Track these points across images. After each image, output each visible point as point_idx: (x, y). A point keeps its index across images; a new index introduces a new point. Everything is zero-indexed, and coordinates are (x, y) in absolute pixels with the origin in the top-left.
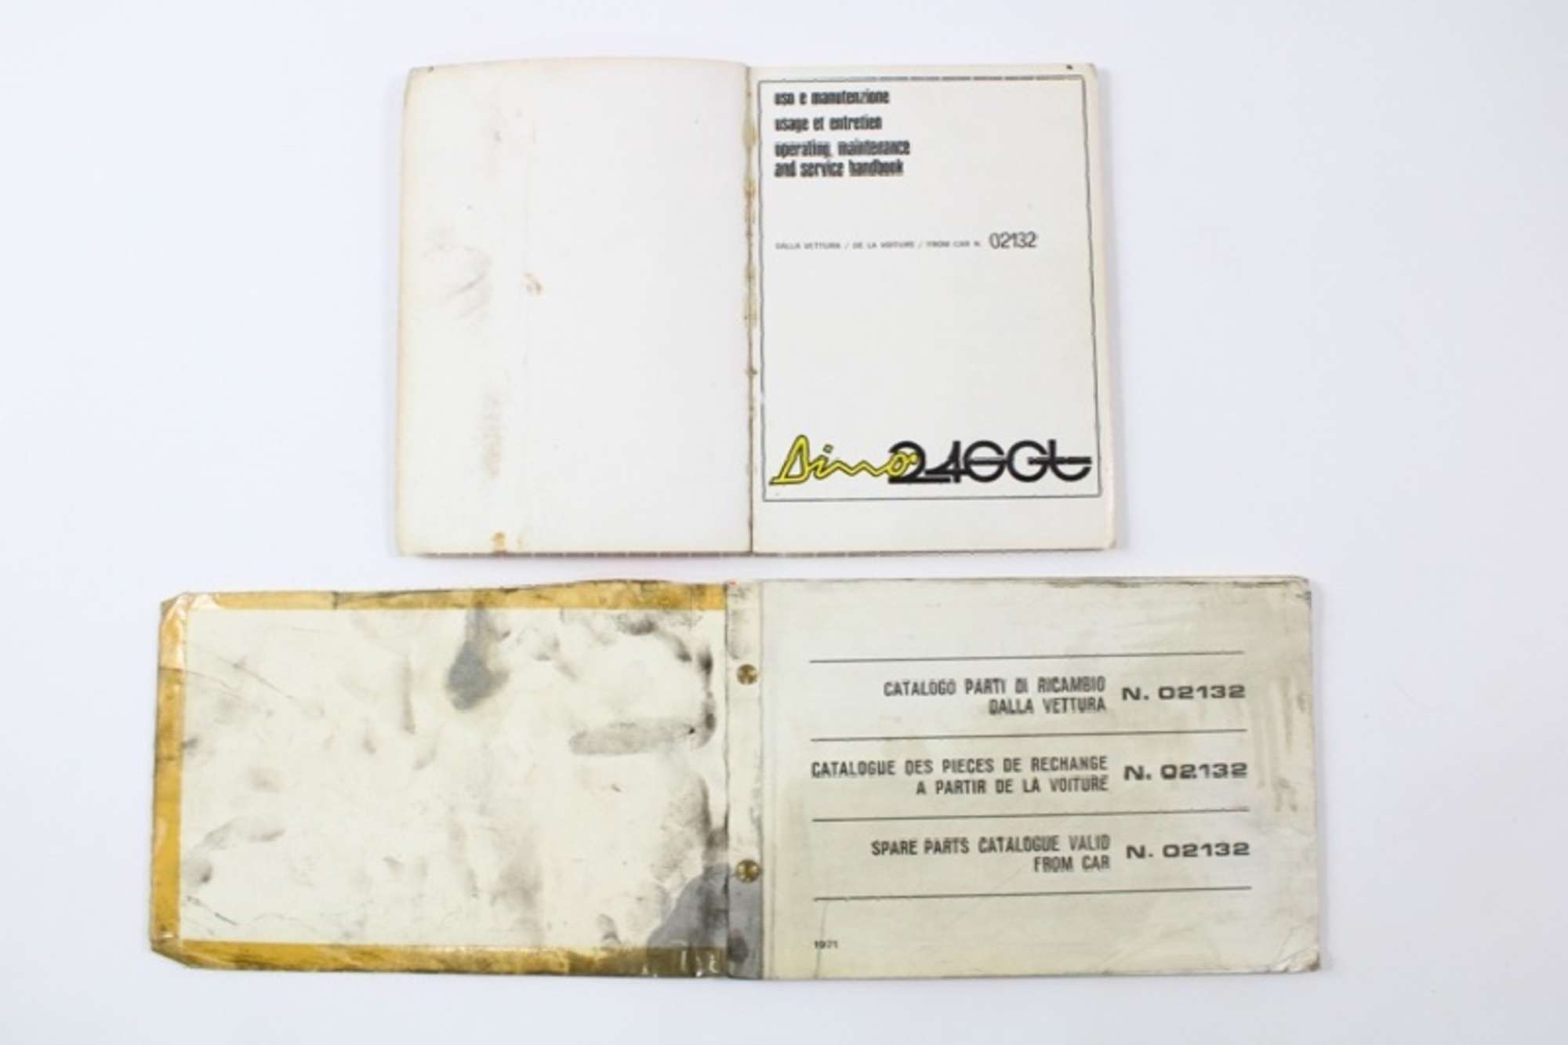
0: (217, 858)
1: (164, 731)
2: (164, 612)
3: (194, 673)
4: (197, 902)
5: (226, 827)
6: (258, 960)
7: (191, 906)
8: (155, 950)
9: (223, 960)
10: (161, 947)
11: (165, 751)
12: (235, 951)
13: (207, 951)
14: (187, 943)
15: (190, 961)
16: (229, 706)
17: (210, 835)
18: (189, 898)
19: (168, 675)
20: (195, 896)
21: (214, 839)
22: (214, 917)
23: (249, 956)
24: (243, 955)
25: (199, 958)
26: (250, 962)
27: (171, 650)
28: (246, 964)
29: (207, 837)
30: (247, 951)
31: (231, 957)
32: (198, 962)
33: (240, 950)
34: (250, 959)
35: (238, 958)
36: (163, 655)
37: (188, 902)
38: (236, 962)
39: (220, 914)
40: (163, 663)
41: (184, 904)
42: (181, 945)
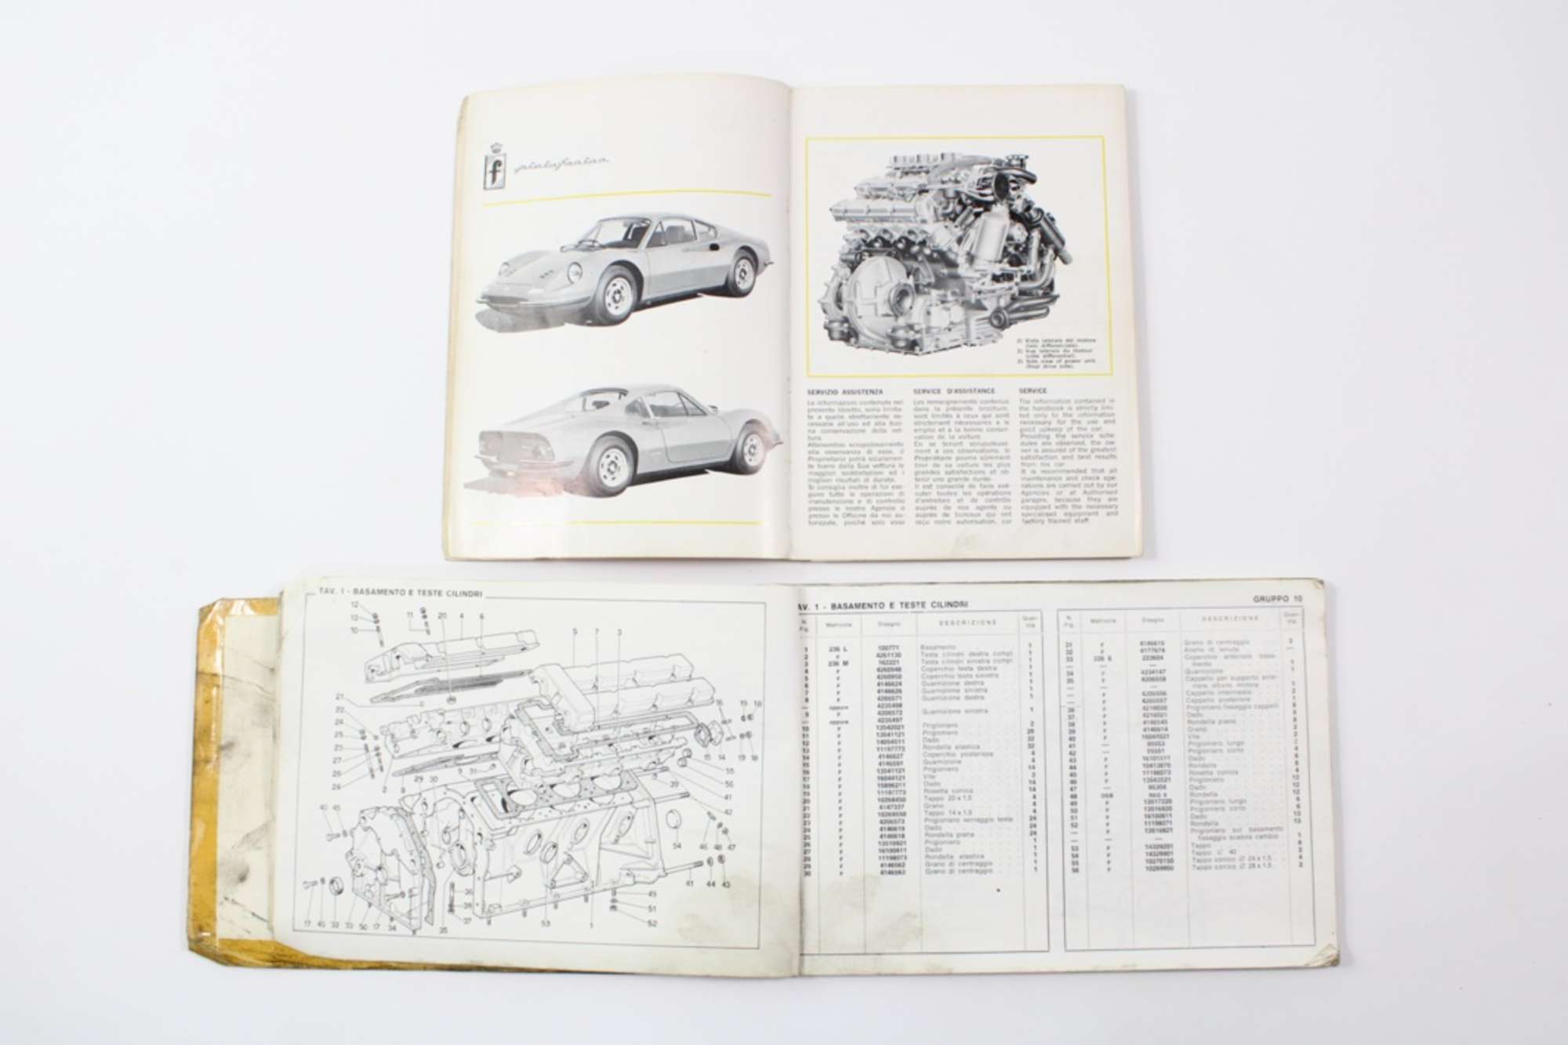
0: (254, 859)
1: (201, 735)
2: (202, 620)
3: (232, 678)
4: (234, 902)
5: (262, 830)
6: (294, 958)
7: (228, 904)
8: (191, 949)
9: (259, 959)
10: (199, 946)
11: (202, 754)
12: (271, 950)
13: (243, 950)
14: (223, 941)
15: (226, 960)
16: (266, 710)
17: (248, 835)
18: (226, 899)
19: (204, 679)
20: (231, 897)
21: (250, 840)
22: (251, 916)
23: (285, 956)
24: (278, 954)
25: (236, 958)
26: (285, 962)
27: (209, 655)
28: (282, 964)
29: (244, 838)
30: (282, 950)
31: (266, 957)
32: (235, 961)
33: (276, 949)
34: (285, 959)
35: (274, 957)
36: (201, 660)
37: (225, 902)
38: (272, 962)
39: (257, 913)
40: (200, 668)
41: (221, 904)
42: (217, 944)
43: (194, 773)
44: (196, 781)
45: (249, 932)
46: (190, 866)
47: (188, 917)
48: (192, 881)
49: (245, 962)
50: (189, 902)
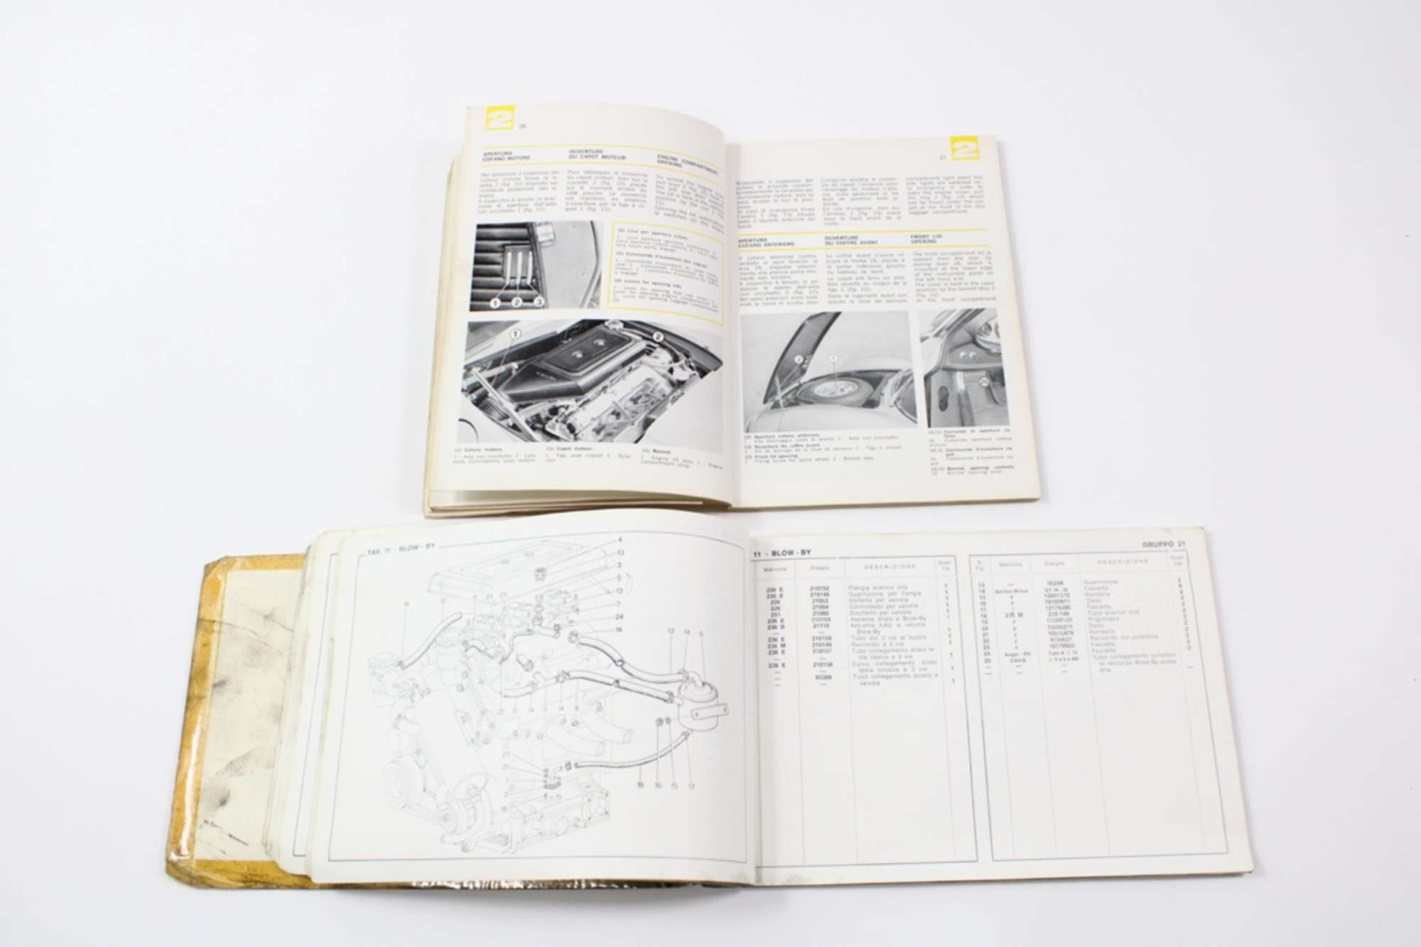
0: (235, 784)
1: (197, 674)
2: (206, 575)
3: (227, 624)
4: (213, 824)
5: (245, 757)
6: (265, 879)
7: (207, 827)
8: (168, 875)
9: (232, 880)
10: (176, 871)
11: (196, 691)
12: (244, 870)
13: (218, 871)
14: (200, 862)
16: (256, 652)
17: (231, 763)
18: (206, 822)
19: (203, 625)
20: (210, 820)
21: (234, 767)
22: (227, 837)
23: (256, 876)
24: (250, 875)
25: (210, 879)
26: (256, 882)
27: (210, 605)
28: (253, 884)
29: (227, 766)
30: (255, 870)
31: (239, 877)
32: (209, 882)
33: (248, 869)
34: (257, 879)
35: (246, 877)
36: (202, 609)
37: (205, 825)
38: (244, 882)
39: (234, 835)
40: (201, 617)
41: (201, 827)
42: (194, 866)
43: (187, 708)
44: (188, 715)
45: (224, 853)
46: (175, 792)
47: (168, 841)
48: (175, 808)
49: (218, 882)
50: (171, 826)
